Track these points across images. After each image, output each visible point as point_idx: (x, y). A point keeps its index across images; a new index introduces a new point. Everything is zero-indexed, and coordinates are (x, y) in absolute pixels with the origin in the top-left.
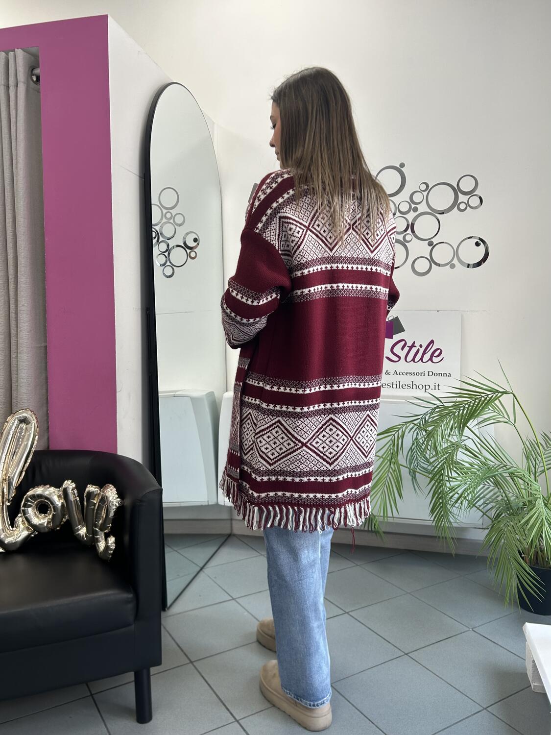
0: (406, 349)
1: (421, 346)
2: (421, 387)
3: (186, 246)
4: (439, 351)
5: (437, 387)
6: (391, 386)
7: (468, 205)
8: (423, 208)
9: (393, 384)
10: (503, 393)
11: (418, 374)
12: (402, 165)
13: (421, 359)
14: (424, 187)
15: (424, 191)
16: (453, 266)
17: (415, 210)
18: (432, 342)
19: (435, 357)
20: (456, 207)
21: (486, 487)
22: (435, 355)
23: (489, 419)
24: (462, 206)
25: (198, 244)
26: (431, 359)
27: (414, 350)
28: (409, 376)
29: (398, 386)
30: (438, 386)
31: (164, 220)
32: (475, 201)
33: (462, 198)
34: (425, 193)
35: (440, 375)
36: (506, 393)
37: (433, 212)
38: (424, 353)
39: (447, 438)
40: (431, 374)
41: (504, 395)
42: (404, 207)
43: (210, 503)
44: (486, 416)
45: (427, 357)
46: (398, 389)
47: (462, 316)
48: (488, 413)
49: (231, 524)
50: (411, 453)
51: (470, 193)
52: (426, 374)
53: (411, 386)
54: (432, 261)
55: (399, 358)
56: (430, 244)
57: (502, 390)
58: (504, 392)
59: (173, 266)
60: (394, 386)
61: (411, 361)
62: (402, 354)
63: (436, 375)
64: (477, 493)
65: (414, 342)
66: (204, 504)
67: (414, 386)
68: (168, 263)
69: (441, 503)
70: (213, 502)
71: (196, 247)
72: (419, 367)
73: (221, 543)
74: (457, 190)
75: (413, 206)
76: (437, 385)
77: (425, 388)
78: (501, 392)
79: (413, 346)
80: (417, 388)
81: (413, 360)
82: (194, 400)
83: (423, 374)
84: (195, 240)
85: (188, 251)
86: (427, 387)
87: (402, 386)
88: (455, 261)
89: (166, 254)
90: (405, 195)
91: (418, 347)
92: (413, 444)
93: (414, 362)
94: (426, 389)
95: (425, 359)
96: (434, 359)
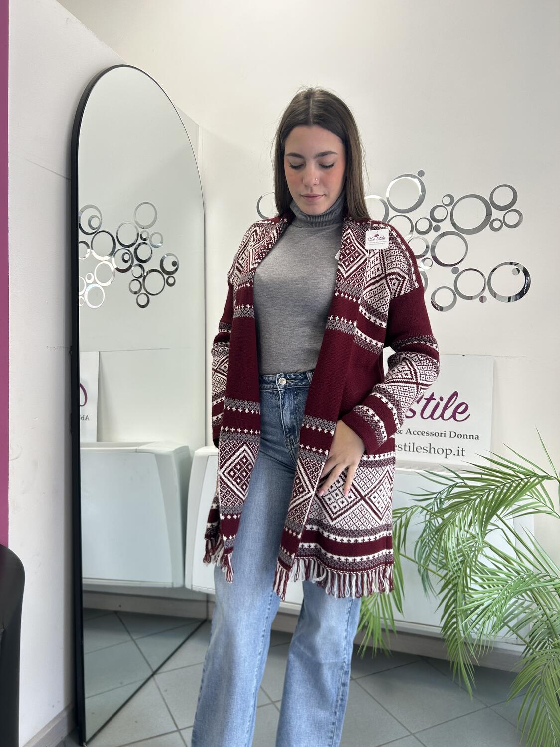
0: (423, 402)
1: (441, 399)
2: (440, 451)
3: (163, 271)
4: (464, 406)
5: (461, 452)
6: (403, 447)
7: (503, 222)
8: (446, 226)
9: (405, 446)
10: (543, 477)
11: (437, 434)
12: (421, 173)
13: (442, 416)
14: (447, 200)
15: (448, 205)
16: (482, 299)
17: (437, 229)
18: (456, 394)
19: (459, 413)
20: (489, 225)
21: (520, 601)
22: (460, 410)
23: (526, 507)
24: (496, 224)
25: (176, 270)
26: (454, 416)
27: (432, 404)
28: (425, 437)
29: (411, 449)
30: (463, 451)
31: (140, 241)
32: (512, 218)
33: (496, 214)
34: (449, 208)
35: (465, 436)
36: (547, 477)
37: (459, 231)
38: (445, 408)
39: (467, 528)
40: (453, 435)
41: (545, 480)
42: (423, 225)
43: (175, 586)
44: (521, 503)
45: (449, 413)
46: (411, 453)
47: (495, 363)
48: (525, 500)
49: (207, 607)
50: (421, 543)
51: (506, 208)
52: (448, 435)
53: (428, 450)
54: (456, 292)
55: (414, 413)
56: (455, 271)
57: (541, 474)
58: (545, 476)
59: (148, 294)
60: (407, 448)
61: (428, 418)
62: (418, 408)
63: (460, 436)
64: (507, 610)
65: (433, 394)
66: (167, 586)
67: (432, 450)
68: (143, 291)
69: (454, 623)
70: (178, 583)
71: (173, 273)
72: (438, 425)
73: (189, 633)
74: (490, 205)
75: (434, 224)
76: (460, 450)
77: (446, 452)
78: (541, 477)
79: (431, 398)
80: (436, 452)
81: (431, 416)
82: (160, 458)
83: (443, 435)
84: (174, 264)
85: (166, 277)
86: (449, 452)
87: (417, 449)
88: (487, 294)
89: (141, 280)
90: (424, 211)
91: (438, 400)
92: (424, 531)
93: (433, 419)
94: (446, 454)
95: (446, 416)
96: (458, 417)
